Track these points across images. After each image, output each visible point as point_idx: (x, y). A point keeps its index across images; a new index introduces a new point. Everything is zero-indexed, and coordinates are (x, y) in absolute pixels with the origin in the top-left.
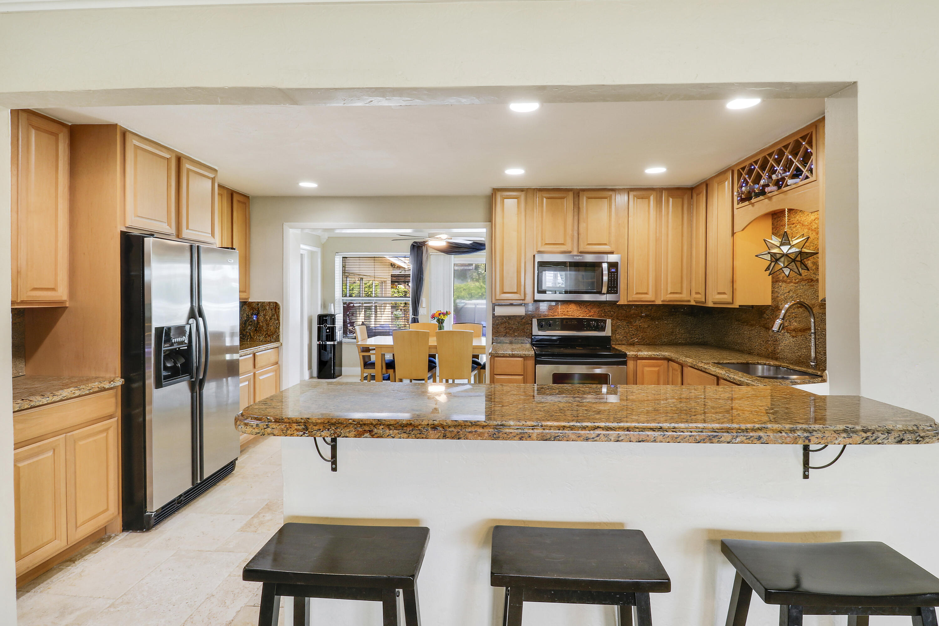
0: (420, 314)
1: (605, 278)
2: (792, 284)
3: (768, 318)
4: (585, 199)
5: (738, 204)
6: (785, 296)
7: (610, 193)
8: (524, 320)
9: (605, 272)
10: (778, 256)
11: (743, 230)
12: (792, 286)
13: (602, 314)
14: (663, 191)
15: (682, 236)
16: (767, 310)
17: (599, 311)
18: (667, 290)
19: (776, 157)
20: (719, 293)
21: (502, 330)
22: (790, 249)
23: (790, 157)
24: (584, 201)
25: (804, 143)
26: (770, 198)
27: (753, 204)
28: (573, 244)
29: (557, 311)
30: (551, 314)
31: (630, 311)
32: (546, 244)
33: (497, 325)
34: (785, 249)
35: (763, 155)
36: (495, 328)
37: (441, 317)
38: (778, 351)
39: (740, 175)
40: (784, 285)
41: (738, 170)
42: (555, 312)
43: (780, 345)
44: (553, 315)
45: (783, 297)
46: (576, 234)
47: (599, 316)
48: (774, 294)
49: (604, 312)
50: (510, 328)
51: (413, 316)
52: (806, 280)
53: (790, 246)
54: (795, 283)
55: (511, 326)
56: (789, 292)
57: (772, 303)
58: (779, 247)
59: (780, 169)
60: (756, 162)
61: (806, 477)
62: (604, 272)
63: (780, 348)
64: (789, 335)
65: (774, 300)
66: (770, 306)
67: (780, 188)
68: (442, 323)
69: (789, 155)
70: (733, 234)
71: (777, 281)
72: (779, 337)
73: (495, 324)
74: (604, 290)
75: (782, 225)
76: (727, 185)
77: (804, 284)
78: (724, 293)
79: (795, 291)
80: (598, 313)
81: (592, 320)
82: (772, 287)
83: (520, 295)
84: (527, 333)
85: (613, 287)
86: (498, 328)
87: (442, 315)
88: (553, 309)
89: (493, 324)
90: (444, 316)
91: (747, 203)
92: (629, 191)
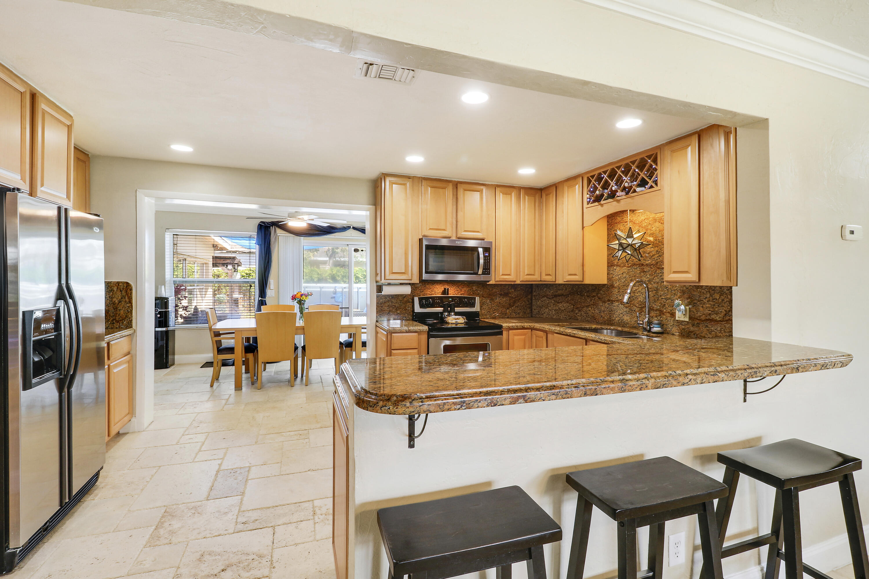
0: (267, 296)
1: (481, 261)
2: (625, 268)
3: (604, 294)
4: (462, 190)
5: (588, 204)
6: (619, 276)
7: (482, 187)
8: (405, 299)
9: (481, 256)
11: (592, 225)
12: (625, 269)
13: (471, 293)
14: (522, 190)
15: (535, 228)
16: (603, 288)
18: (525, 272)
19: (623, 169)
20: (570, 275)
21: (386, 308)
23: (637, 170)
24: (461, 192)
25: (649, 161)
26: (618, 201)
27: (602, 205)
28: (452, 230)
29: (434, 290)
30: (429, 293)
31: (492, 290)
32: (431, 229)
33: (381, 304)
34: (630, 241)
35: (611, 167)
36: (379, 307)
37: (303, 298)
38: (613, 318)
39: (589, 181)
40: (618, 268)
41: (588, 177)
42: (433, 291)
43: (615, 314)
44: (431, 294)
45: (617, 277)
46: (455, 222)
47: (469, 295)
48: (609, 275)
49: (473, 290)
50: (394, 306)
51: (260, 298)
52: (638, 265)
53: (633, 239)
54: (628, 267)
55: (394, 305)
56: (623, 274)
57: (608, 282)
58: (626, 239)
59: (628, 179)
60: (605, 172)
61: (745, 401)
63: (615, 316)
64: (623, 306)
65: (609, 280)
66: (606, 284)
67: (627, 193)
68: (303, 304)
69: (635, 168)
70: (583, 228)
71: (612, 266)
72: (614, 308)
73: (379, 303)
74: (480, 272)
75: (616, 223)
76: (578, 188)
77: (636, 267)
78: (575, 275)
79: (628, 272)
80: (468, 292)
81: (465, 298)
82: (608, 270)
83: (408, 275)
84: (408, 310)
85: (487, 269)
86: (382, 307)
87: (303, 296)
88: (431, 288)
89: (377, 303)
90: (306, 297)
91: (597, 204)
92: (496, 187)
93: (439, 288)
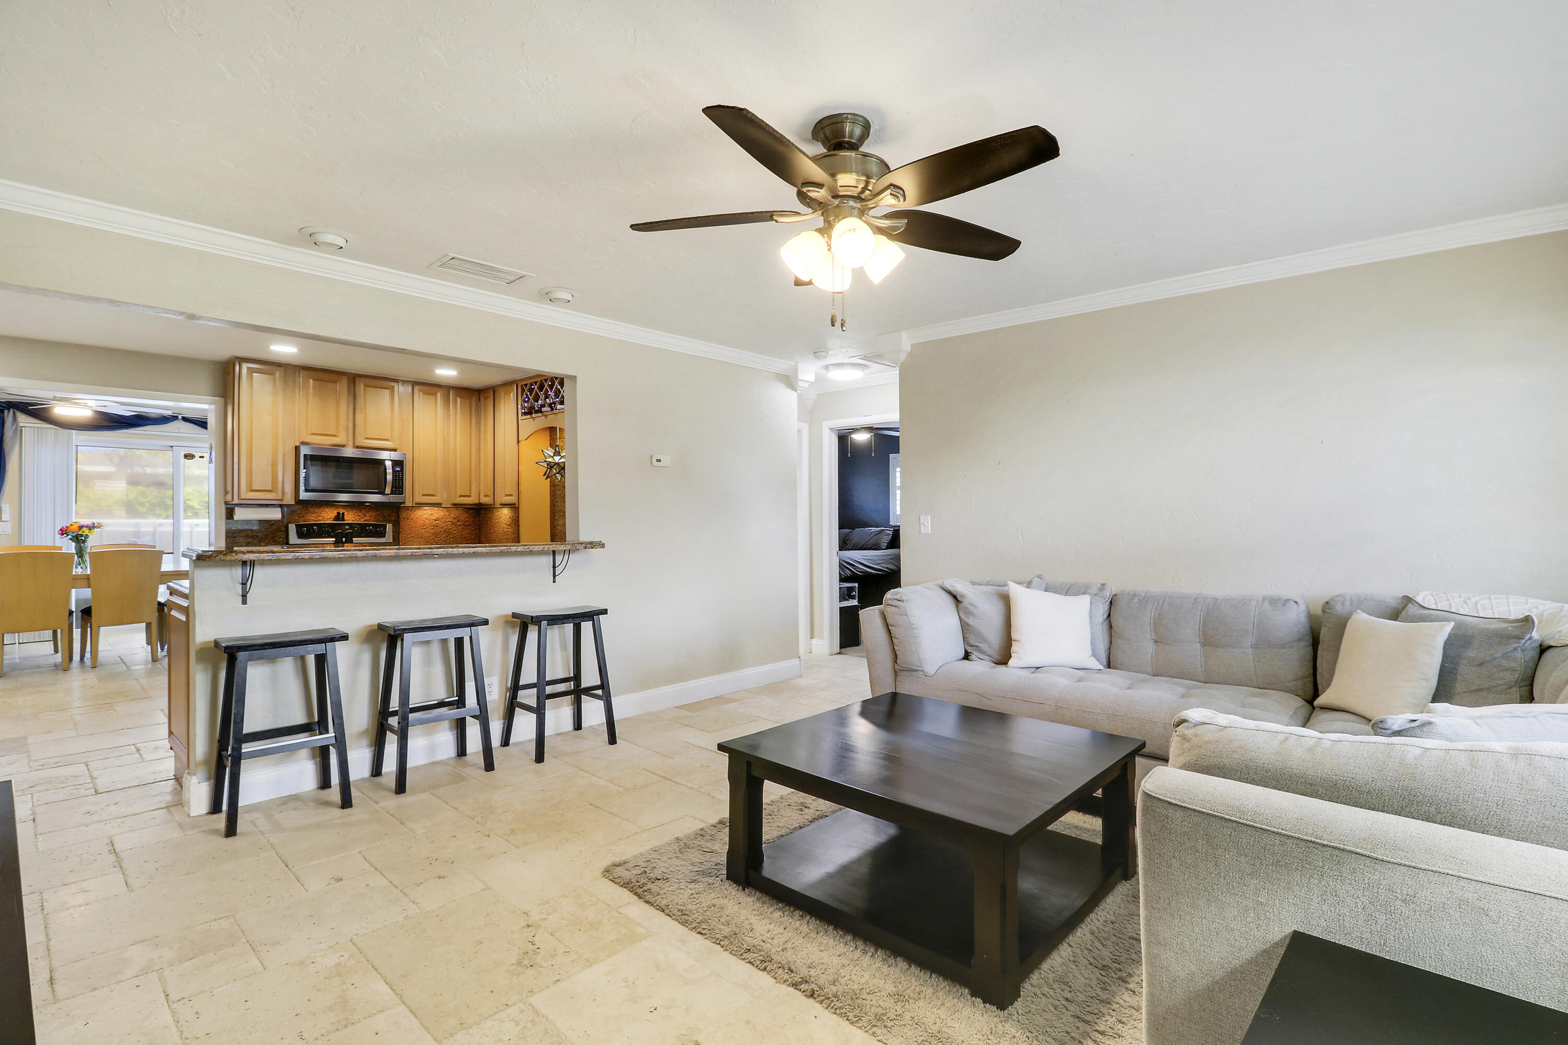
1: (389, 477)
4: (362, 386)
5: (522, 416)
7: (392, 384)
8: (273, 527)
9: (389, 471)
10: (552, 464)
11: (526, 439)
13: (380, 518)
14: (451, 390)
17: (376, 515)
18: (456, 493)
19: (550, 383)
21: (242, 539)
22: (560, 459)
23: (559, 387)
24: (361, 387)
26: (545, 416)
27: (534, 418)
29: (322, 515)
30: (313, 518)
32: (313, 434)
33: (234, 534)
34: (557, 459)
36: (230, 538)
37: (83, 532)
39: (523, 390)
41: (521, 386)
42: (319, 516)
44: (316, 520)
46: (351, 427)
50: (255, 537)
53: (560, 457)
55: (256, 534)
58: (553, 457)
60: (536, 383)
62: (387, 471)
67: (553, 409)
68: (84, 542)
70: (518, 442)
73: (230, 531)
74: (388, 490)
76: (512, 396)
80: (375, 517)
81: (369, 525)
83: (277, 493)
84: (279, 542)
85: (398, 487)
86: (235, 537)
87: (84, 529)
88: (317, 512)
89: (227, 532)
90: (90, 530)
91: (529, 416)
92: (415, 384)
93: (329, 513)
